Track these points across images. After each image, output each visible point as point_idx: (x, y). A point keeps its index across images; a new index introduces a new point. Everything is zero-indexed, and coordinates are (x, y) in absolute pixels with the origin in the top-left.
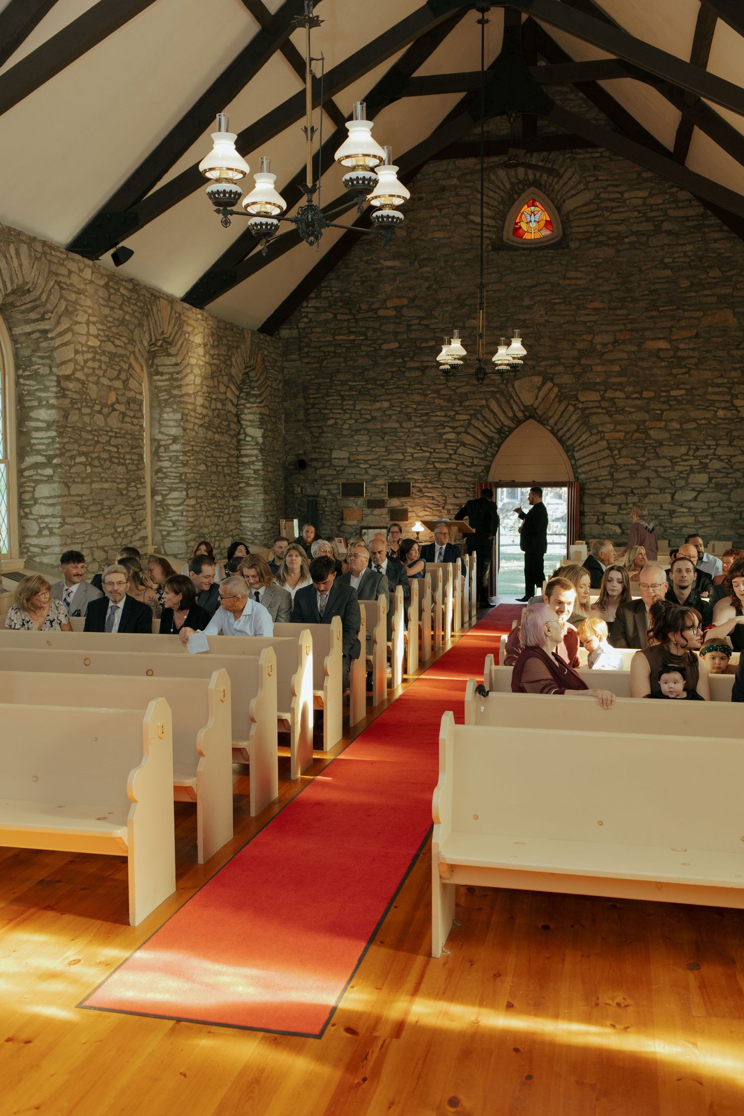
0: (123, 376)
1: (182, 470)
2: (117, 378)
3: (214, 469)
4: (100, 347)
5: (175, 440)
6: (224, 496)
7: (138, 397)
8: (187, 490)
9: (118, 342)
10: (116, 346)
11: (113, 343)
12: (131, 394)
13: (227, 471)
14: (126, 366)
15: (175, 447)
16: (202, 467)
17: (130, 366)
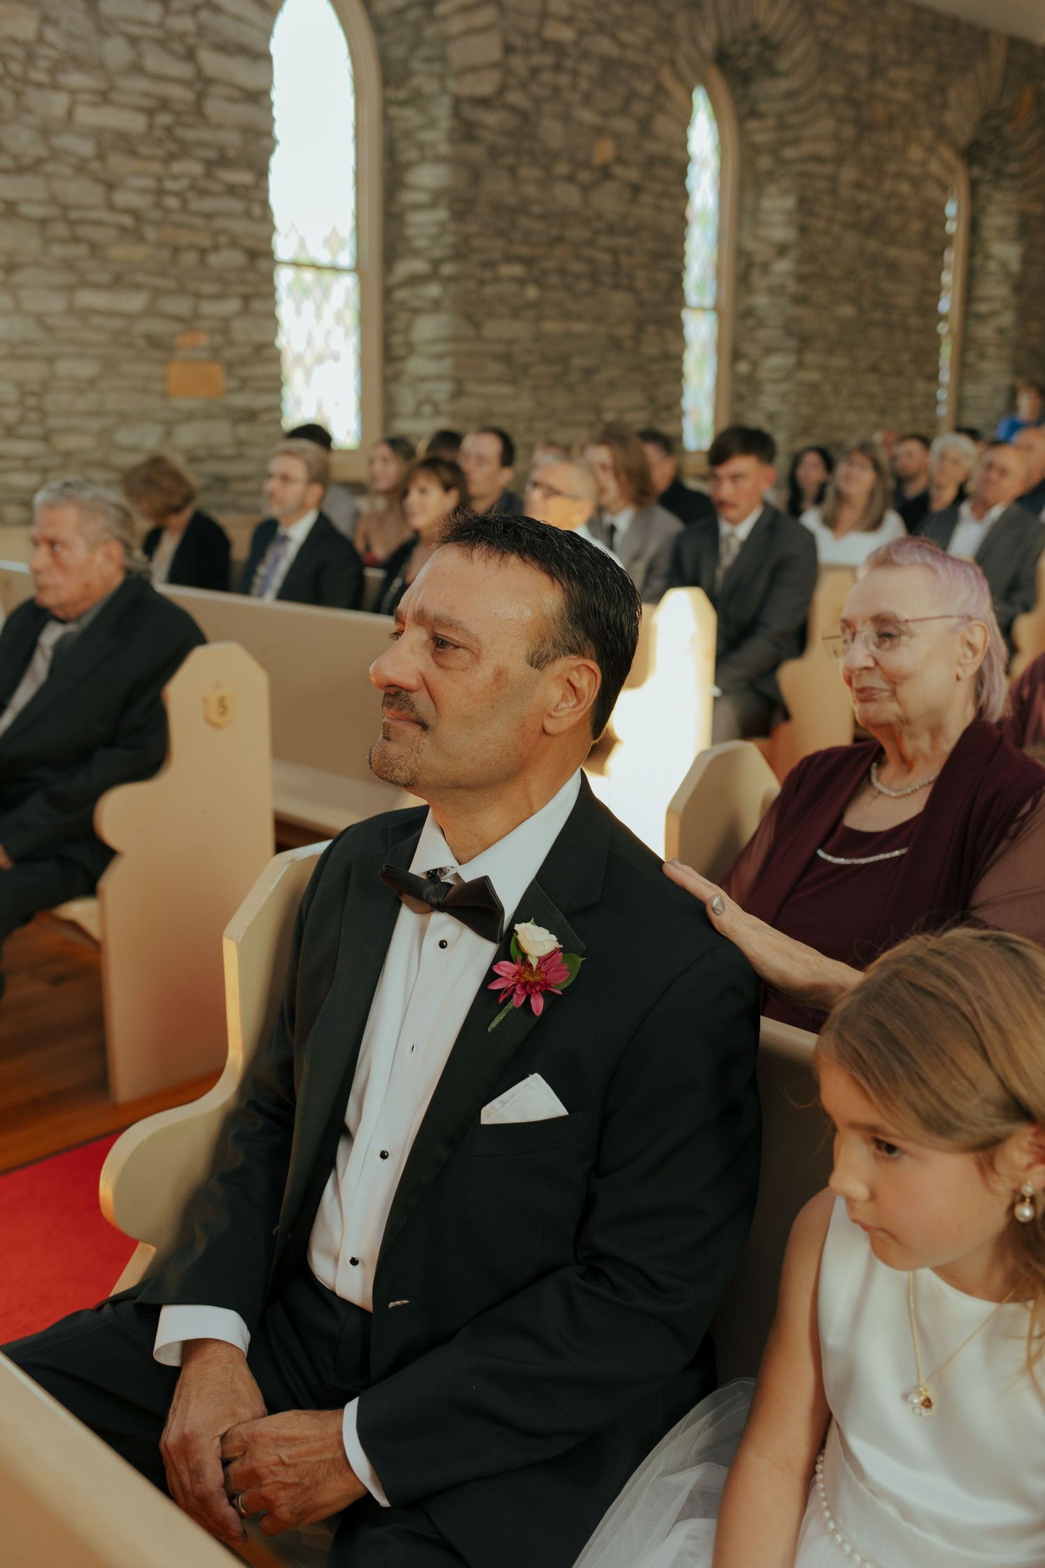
0: (639, 108)
1: (793, 311)
2: (624, 110)
3: (878, 315)
4: (576, 43)
5: (782, 250)
6: (899, 373)
7: (678, 155)
8: (800, 351)
9: (626, 36)
10: (623, 45)
11: (613, 37)
12: (656, 148)
13: (914, 321)
14: (646, 89)
15: (783, 266)
16: (847, 311)
17: (660, 89)
